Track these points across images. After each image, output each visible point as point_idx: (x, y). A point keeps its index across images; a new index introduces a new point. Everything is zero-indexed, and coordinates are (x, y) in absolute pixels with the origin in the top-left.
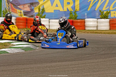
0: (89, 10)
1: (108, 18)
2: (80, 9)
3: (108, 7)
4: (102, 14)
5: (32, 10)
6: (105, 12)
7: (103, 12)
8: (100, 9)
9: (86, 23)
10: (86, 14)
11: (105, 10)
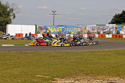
0: (64, 31)
1: (71, 34)
2: (62, 31)
3: (71, 31)
5: (46, 31)
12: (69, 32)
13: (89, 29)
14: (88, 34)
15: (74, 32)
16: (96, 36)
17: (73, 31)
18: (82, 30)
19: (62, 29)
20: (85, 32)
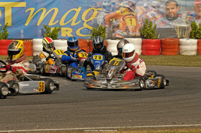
0: (26, 24)
1: (58, 38)
2: (13, 24)
3: (57, 21)
4: (48, 32)
6: (52, 29)
7: (50, 29)
8: (46, 24)
9: (34, 46)
10: (22, 31)
11: (52, 26)
12: (47, 28)
13: (149, 15)
14: (142, 36)
15: (75, 28)
16: (183, 47)
17: (69, 25)
18: (116, 17)
19: (13, 15)
20: (127, 30)
